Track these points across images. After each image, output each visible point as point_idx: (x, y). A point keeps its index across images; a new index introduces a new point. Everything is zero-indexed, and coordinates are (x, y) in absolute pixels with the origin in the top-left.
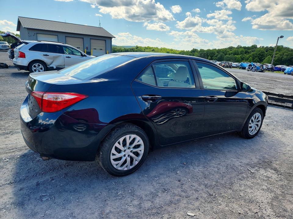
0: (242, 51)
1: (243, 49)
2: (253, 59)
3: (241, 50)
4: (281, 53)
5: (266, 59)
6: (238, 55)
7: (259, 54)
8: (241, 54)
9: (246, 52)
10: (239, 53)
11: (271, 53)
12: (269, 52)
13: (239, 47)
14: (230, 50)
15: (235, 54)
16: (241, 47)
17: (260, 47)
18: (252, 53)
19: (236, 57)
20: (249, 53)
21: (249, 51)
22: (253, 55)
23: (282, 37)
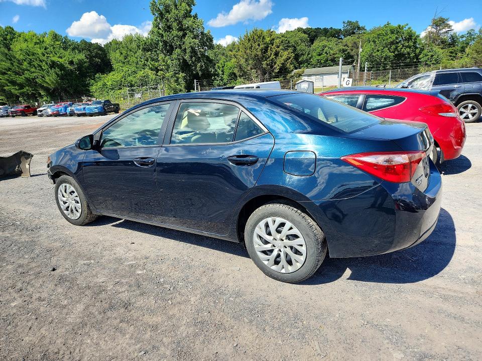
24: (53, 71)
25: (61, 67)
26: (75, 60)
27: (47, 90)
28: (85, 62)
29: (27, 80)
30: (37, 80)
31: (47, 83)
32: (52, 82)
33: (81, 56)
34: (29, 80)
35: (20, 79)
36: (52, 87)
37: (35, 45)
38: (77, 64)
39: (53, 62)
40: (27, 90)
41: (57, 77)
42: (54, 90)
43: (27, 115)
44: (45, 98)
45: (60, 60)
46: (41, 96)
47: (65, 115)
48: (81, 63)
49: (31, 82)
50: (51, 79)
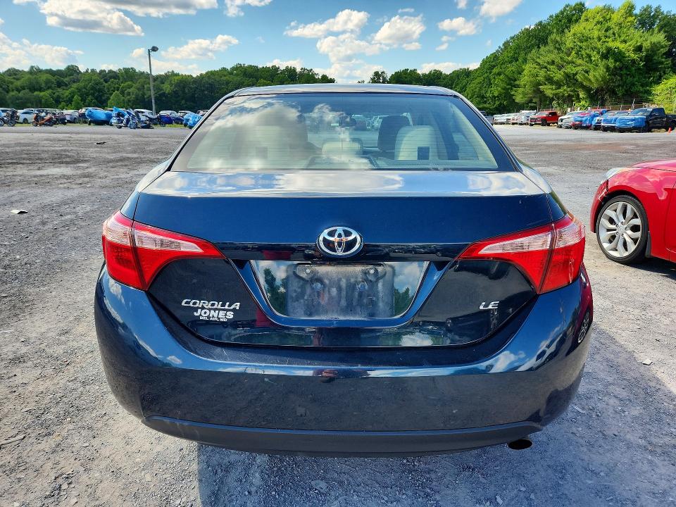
0: (47, 82)
1: (49, 77)
2: (83, 100)
3: (44, 77)
4: (137, 85)
5: (111, 98)
6: (40, 90)
7: (93, 88)
8: (48, 88)
9: (59, 85)
10: (43, 85)
11: (117, 86)
12: (112, 82)
13: (35, 72)
14: (14, 78)
15: (34, 87)
16: (40, 71)
17: (87, 71)
18: (75, 85)
19: (38, 96)
20: (66, 85)
21: (66, 80)
22: (79, 90)
23: (155, 49)
24: (603, 63)
25: (618, 56)
26: (646, 45)
27: (587, 90)
28: (662, 47)
29: (567, 76)
30: (578, 77)
31: (590, 80)
32: (597, 80)
33: (659, 37)
34: (569, 77)
35: (558, 75)
36: (595, 86)
37: (596, 25)
38: (647, 50)
39: (609, 50)
40: (565, 90)
41: (607, 71)
42: (597, 91)
43: (549, 125)
44: (583, 103)
45: (622, 46)
46: (579, 99)
47: (587, 128)
48: (655, 48)
49: (570, 79)
50: (597, 74)
